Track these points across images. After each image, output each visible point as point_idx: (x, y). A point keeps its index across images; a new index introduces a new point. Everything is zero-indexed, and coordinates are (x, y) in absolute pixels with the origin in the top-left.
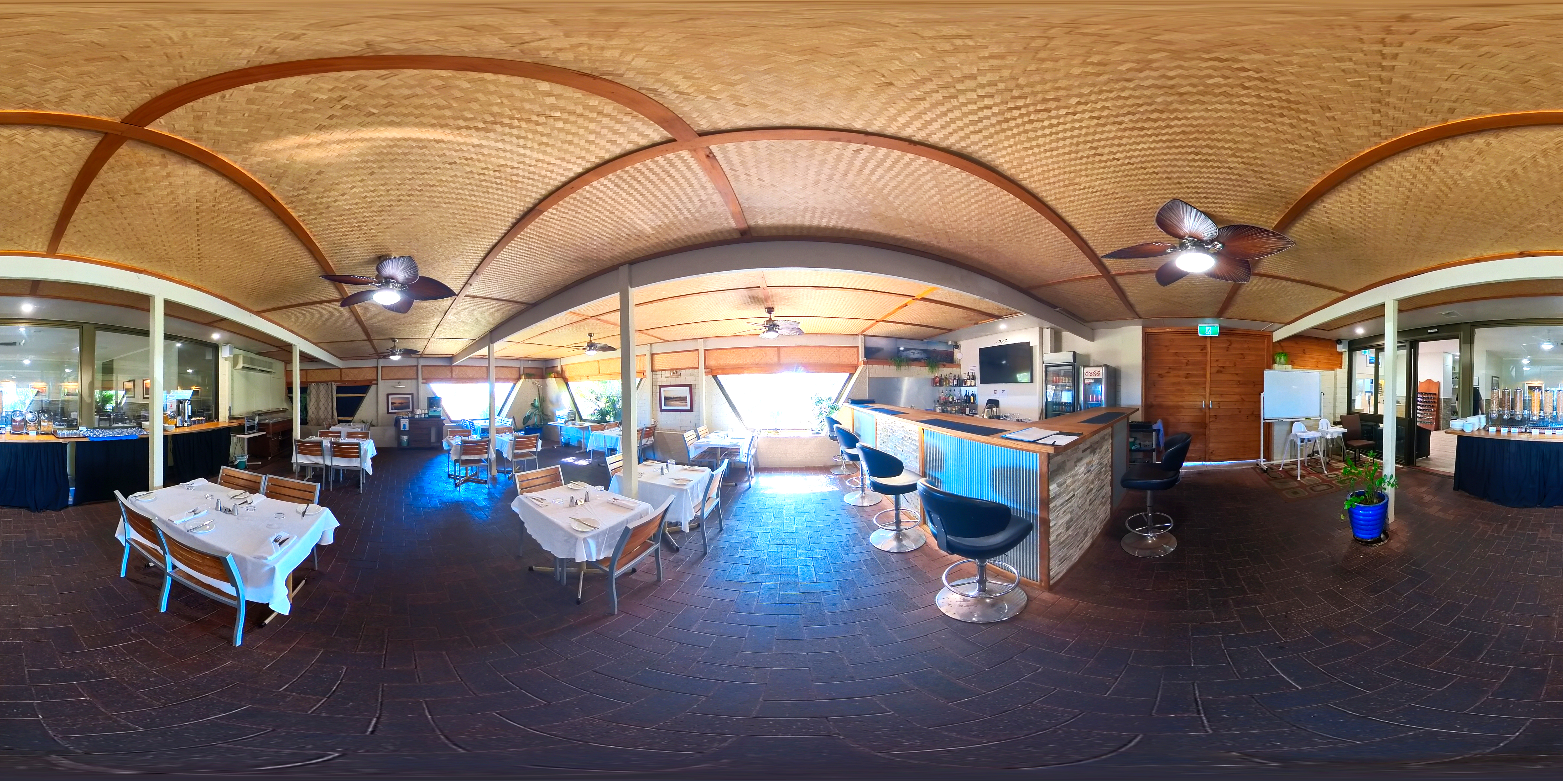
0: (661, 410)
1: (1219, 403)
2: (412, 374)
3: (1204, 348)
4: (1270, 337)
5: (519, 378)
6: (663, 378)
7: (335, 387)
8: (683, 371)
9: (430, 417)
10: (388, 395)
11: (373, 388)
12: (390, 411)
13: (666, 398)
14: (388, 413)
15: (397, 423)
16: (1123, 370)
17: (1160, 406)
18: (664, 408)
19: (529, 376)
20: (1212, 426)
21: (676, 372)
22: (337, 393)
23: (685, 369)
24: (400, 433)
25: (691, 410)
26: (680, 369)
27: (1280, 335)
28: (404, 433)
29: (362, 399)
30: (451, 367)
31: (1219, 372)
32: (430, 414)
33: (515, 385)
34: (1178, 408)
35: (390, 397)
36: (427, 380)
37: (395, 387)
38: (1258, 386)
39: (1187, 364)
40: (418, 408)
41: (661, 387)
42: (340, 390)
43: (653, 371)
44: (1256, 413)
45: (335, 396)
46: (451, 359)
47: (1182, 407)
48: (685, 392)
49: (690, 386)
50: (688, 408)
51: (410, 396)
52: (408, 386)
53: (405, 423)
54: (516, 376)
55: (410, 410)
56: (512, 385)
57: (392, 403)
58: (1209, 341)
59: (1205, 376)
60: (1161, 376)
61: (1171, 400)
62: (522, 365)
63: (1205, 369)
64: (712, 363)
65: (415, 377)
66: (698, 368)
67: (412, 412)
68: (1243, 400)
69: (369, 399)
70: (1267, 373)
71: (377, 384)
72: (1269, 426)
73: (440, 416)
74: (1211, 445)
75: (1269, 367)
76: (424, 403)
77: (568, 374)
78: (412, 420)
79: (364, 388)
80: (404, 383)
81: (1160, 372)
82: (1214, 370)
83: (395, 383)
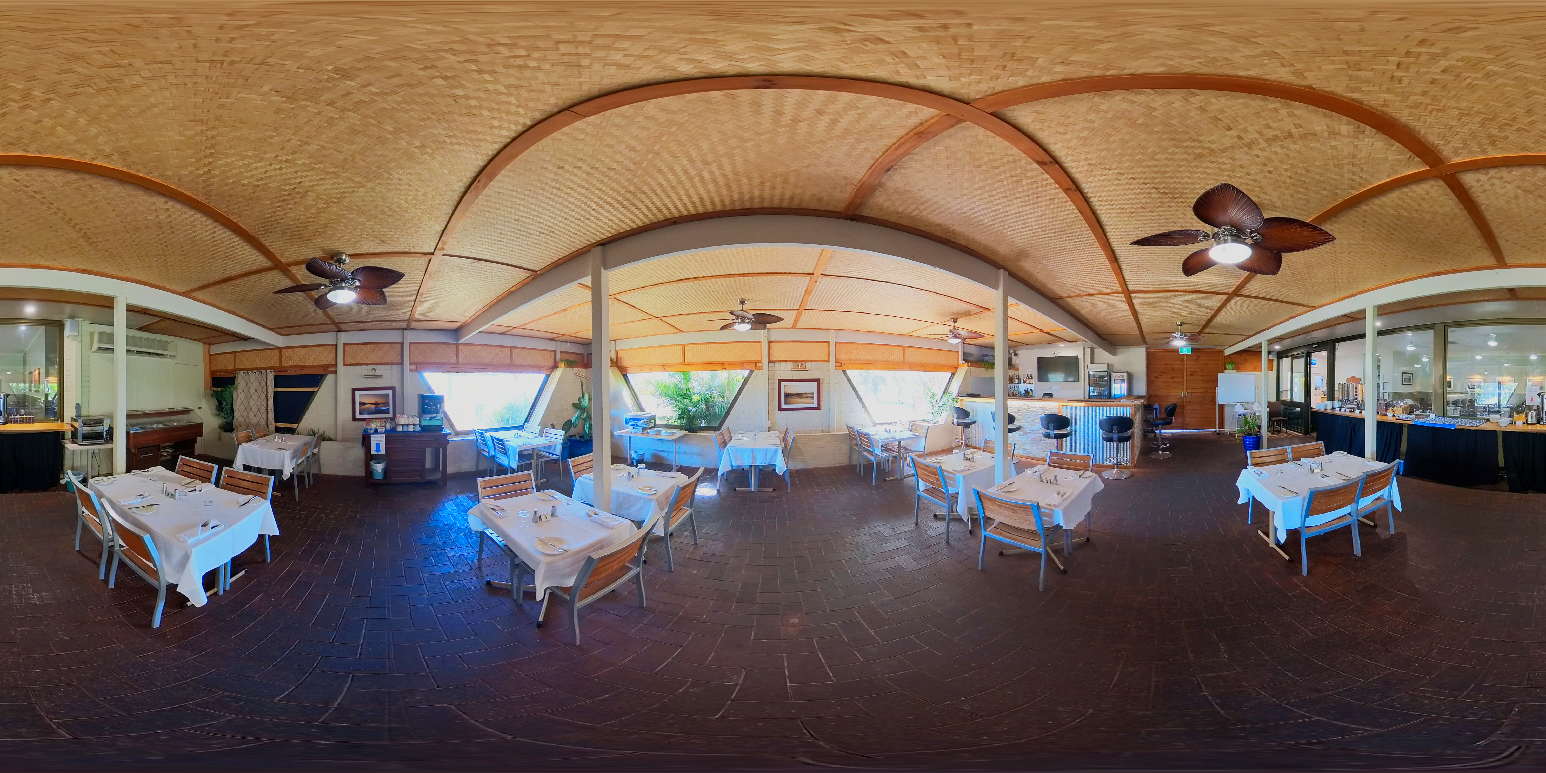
0: (780, 409)
1: (1192, 393)
2: (394, 356)
3: (1182, 360)
4: (1223, 352)
5: (555, 366)
6: (785, 371)
7: (271, 377)
8: (808, 365)
9: (424, 429)
10: (354, 390)
11: (330, 378)
12: (358, 416)
13: (787, 395)
14: (355, 419)
15: (366, 440)
16: (1135, 374)
17: (1156, 396)
18: (784, 406)
19: (570, 364)
20: (1188, 407)
21: (799, 364)
22: (275, 386)
23: (811, 361)
24: (370, 458)
25: (818, 408)
26: (805, 361)
27: (1228, 352)
28: (378, 458)
29: (311, 395)
30: (457, 345)
31: (1191, 375)
32: (424, 423)
33: (548, 376)
34: (1167, 396)
35: (357, 393)
36: (419, 366)
37: (366, 377)
38: (1215, 382)
39: (1172, 370)
40: (403, 413)
41: (780, 381)
42: (279, 381)
43: (769, 361)
44: (1214, 400)
45: (271, 390)
46: (457, 332)
47: (1169, 396)
48: (812, 387)
49: (818, 380)
50: (816, 405)
51: (390, 392)
52: (388, 376)
53: (378, 442)
54: (551, 364)
55: (391, 415)
56: (542, 376)
57: (362, 404)
58: (1185, 357)
59: (1183, 377)
60: (1156, 377)
61: (1162, 392)
62: (560, 347)
63: (1183, 373)
64: (843, 357)
65: (398, 360)
66: (828, 361)
67: (393, 419)
68: (1207, 392)
69: (323, 395)
70: (1220, 375)
71: (335, 372)
72: (1222, 407)
73: (440, 428)
74: (1187, 420)
75: (1222, 372)
76: (412, 405)
77: (626, 363)
78: (391, 436)
79: (315, 379)
80: (380, 370)
81: (1156, 375)
82: (1189, 373)
83: (366, 370)
